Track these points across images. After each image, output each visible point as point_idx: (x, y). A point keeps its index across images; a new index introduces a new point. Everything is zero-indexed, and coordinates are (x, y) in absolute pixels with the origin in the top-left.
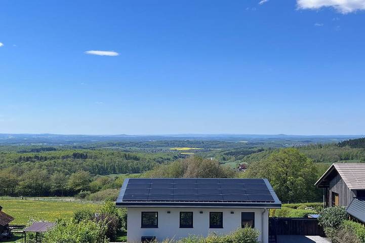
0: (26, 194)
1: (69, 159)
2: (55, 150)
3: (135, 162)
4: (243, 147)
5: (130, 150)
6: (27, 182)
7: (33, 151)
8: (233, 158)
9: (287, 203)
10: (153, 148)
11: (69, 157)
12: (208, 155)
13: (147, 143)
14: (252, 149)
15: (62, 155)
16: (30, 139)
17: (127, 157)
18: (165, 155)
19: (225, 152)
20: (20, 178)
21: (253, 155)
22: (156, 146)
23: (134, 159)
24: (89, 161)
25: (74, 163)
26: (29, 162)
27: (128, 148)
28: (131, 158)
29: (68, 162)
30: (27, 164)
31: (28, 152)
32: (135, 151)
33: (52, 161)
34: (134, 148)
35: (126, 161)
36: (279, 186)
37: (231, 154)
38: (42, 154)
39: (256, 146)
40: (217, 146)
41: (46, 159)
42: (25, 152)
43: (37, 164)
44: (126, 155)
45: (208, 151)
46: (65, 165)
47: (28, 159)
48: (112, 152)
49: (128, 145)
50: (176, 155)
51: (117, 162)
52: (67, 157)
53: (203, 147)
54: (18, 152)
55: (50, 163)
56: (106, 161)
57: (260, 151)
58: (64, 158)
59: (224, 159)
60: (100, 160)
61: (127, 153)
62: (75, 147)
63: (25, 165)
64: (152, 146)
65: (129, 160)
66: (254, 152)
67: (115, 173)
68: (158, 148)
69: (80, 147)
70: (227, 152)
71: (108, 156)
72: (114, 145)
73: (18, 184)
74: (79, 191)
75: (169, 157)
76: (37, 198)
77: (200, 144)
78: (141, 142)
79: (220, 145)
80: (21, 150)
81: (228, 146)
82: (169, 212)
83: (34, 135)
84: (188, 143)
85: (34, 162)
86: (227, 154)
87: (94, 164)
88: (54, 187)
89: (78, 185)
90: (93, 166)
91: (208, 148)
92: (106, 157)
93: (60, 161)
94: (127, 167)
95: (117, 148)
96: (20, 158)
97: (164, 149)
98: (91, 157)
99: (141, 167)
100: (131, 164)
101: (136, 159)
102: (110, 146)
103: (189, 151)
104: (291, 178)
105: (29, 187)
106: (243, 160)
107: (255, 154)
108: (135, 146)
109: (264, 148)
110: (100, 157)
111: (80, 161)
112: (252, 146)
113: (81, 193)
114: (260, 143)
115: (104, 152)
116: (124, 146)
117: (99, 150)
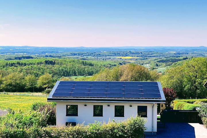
0: (8, 90)
1: (42, 65)
2: (32, 58)
3: (90, 67)
4: (172, 56)
5: (87, 59)
6: (9, 81)
7: (16, 58)
8: (164, 64)
9: (195, 99)
10: (104, 57)
11: (42, 63)
12: (145, 62)
13: (99, 53)
14: (179, 58)
15: (37, 62)
16: (14, 50)
17: (84, 64)
18: (112, 62)
19: (158, 60)
20: (4, 79)
21: (179, 62)
22: (106, 56)
23: (89, 65)
24: (56, 66)
25: (46, 68)
26: (13, 67)
27: (85, 57)
28: (87, 64)
29: (41, 67)
30: (11, 68)
31: (12, 59)
32: (91, 59)
33: (30, 66)
34: (89, 57)
35: (83, 66)
36: (190, 86)
37: (163, 61)
38: (23, 61)
39: (182, 55)
40: (152, 56)
41: (25, 65)
42: (11, 59)
43: (19, 68)
44: (83, 62)
45: (145, 59)
46: (39, 69)
47: (12, 65)
48: (73, 60)
49: (85, 55)
50: (121, 62)
51: (77, 67)
52: (41, 63)
53: (142, 56)
54: (6, 60)
55: (29, 68)
56: (68, 66)
57: (185, 59)
58: (38, 64)
59: (157, 65)
60: (65, 66)
61: (84, 61)
62: (47, 56)
63: (10, 69)
64: (103, 55)
65: (86, 66)
66: (180, 60)
67: (75, 75)
68: (108, 57)
69: (51, 56)
70: (160, 60)
71: (70, 62)
72: (75, 54)
73: (2, 83)
74: (46, 88)
75: (115, 64)
76: (15, 93)
77: (139, 53)
78: (95, 53)
79: (154, 55)
80: (8, 58)
81: (161, 55)
82: (86, 105)
83: (17, 47)
84: (130, 53)
85: (17, 67)
86: (159, 62)
87: (61, 68)
88: (28, 85)
89: (45, 84)
90: (59, 70)
91: (145, 57)
92: (69, 64)
93: (35, 66)
94: (84, 71)
95: (78, 57)
96: (7, 64)
97: (112, 57)
98: (58, 64)
99: (94, 71)
100: (88, 68)
101: (91, 65)
102: (72, 55)
103: (131, 59)
104: (199, 80)
105: (10, 85)
106: (171, 66)
107: (180, 61)
108: (90, 55)
109: (188, 57)
110: (65, 64)
111: (50, 66)
112: (179, 56)
113: (47, 89)
114: (186, 53)
115: (68, 60)
116: (82, 56)
117: (64, 58)
